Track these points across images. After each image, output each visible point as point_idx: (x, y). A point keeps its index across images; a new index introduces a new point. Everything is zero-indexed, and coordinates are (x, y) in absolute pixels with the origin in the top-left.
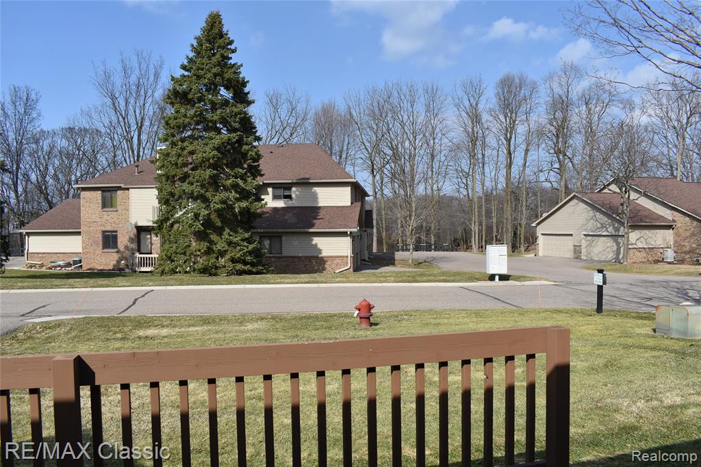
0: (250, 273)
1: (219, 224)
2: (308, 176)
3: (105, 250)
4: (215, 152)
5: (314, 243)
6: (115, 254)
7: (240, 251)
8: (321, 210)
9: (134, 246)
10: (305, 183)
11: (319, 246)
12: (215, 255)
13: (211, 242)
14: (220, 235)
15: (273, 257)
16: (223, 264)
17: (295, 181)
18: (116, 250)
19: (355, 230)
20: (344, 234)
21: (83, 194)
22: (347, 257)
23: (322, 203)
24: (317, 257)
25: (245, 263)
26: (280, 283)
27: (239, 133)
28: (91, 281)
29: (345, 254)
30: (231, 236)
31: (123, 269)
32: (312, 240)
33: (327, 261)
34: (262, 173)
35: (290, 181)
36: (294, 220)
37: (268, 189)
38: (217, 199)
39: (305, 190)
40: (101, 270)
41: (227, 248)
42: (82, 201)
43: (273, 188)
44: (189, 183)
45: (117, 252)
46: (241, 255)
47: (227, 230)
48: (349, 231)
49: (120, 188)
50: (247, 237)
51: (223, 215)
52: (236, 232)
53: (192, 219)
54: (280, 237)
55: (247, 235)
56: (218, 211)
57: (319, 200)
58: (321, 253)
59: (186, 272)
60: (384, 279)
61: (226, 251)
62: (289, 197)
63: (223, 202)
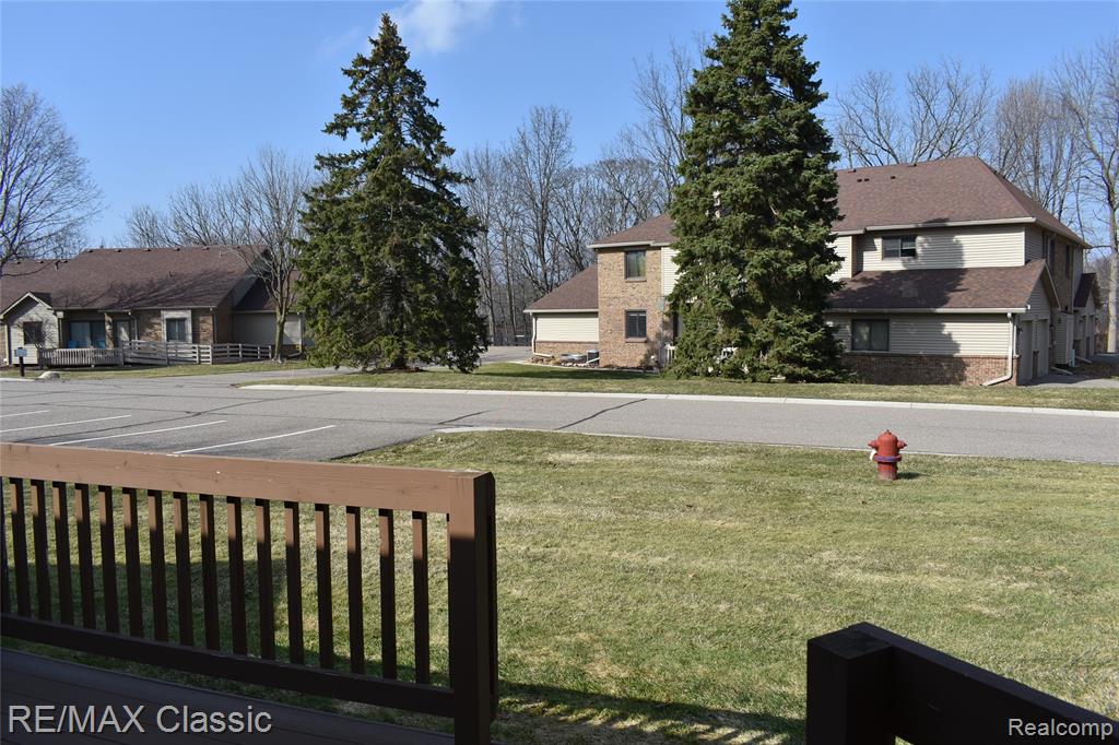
0: (810, 379)
1: (760, 300)
2: (946, 216)
3: (630, 339)
4: (750, 186)
5: (945, 332)
6: (643, 345)
7: (794, 343)
8: (966, 276)
9: (668, 333)
10: (938, 228)
11: (955, 338)
12: (753, 349)
13: (747, 328)
14: (763, 317)
15: (874, 355)
16: (765, 363)
17: (920, 225)
18: (644, 339)
19: (1023, 310)
20: (1001, 317)
21: (602, 257)
22: (1006, 358)
23: (969, 262)
24: (951, 357)
25: (802, 363)
26: (848, 398)
27: (795, 151)
28: (571, 382)
29: (1002, 354)
30: (779, 318)
31: (651, 368)
32: (942, 327)
33: (968, 365)
34: (840, 214)
35: (912, 226)
36: (913, 293)
37: (875, 240)
38: (755, 260)
39: (939, 240)
40: (623, 368)
41: (771, 337)
42: (599, 268)
43: (884, 238)
44: (715, 236)
45: (646, 342)
46: (794, 351)
47: (774, 310)
48: (1009, 311)
49: (648, 247)
50: (807, 320)
51: (768, 285)
52: (789, 312)
53: (717, 292)
54: (888, 320)
55: (807, 318)
56: (757, 278)
57: (965, 257)
58: (958, 351)
59: (708, 375)
60: (1042, 400)
61: (770, 344)
62: (912, 253)
63: (766, 265)
